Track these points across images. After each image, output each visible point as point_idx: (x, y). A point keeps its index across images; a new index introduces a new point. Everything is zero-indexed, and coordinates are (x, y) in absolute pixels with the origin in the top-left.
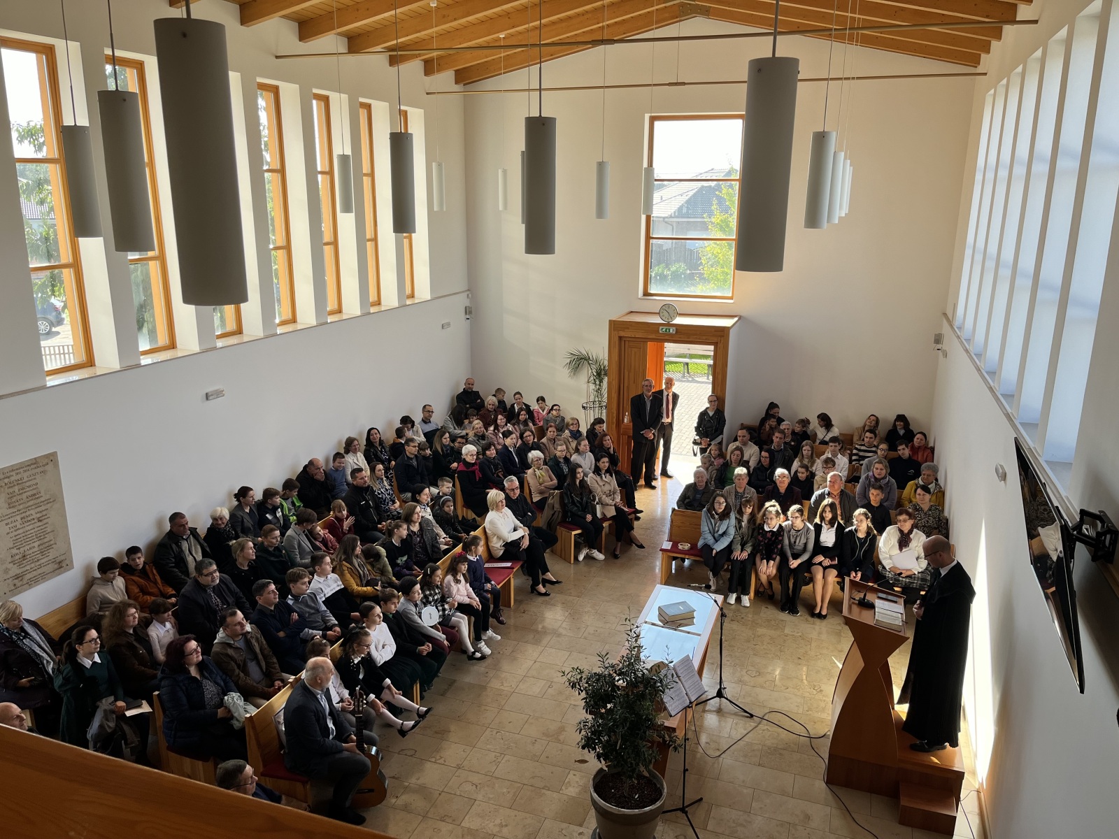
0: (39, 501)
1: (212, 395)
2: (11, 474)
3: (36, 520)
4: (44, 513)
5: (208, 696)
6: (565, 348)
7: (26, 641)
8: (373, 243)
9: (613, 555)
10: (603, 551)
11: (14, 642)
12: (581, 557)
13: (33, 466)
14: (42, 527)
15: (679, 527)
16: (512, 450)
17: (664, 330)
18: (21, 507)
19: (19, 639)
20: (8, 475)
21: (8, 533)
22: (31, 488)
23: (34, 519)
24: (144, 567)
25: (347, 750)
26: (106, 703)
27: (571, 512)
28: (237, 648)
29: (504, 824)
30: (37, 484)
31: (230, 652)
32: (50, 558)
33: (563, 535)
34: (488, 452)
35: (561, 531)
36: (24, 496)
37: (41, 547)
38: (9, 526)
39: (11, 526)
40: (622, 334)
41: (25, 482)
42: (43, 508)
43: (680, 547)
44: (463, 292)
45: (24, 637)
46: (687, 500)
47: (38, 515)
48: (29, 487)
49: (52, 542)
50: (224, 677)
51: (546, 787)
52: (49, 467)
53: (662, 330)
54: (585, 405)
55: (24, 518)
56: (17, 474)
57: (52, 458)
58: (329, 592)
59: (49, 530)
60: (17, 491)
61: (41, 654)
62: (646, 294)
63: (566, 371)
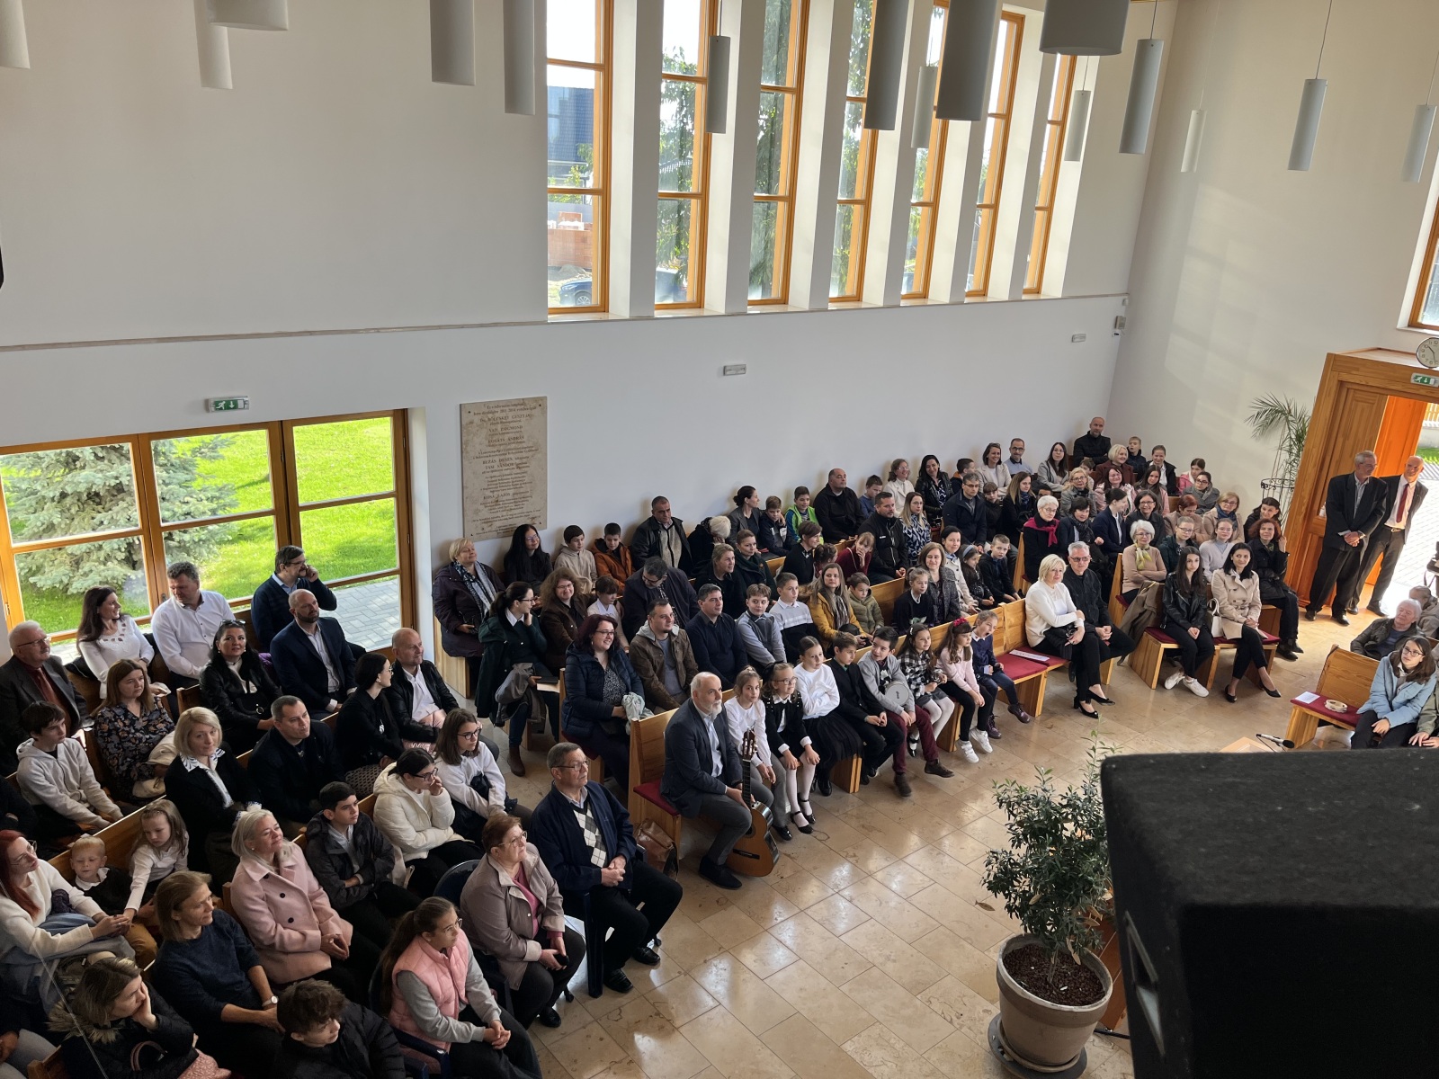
0: (520, 446)
1: (730, 370)
2: (496, 410)
3: (514, 466)
4: (524, 460)
5: (607, 688)
6: (1256, 391)
7: (475, 585)
8: (992, 211)
9: (1224, 694)
10: (1209, 685)
11: (463, 582)
12: (1170, 684)
13: (519, 407)
14: (519, 475)
15: (1338, 676)
16: (1117, 518)
17: (1419, 379)
18: (502, 447)
19: (469, 580)
20: (493, 410)
21: (484, 473)
22: (514, 430)
23: (512, 464)
24: (619, 548)
25: (729, 795)
26: (522, 668)
27: (1169, 616)
28: (657, 648)
29: (892, 958)
30: (521, 427)
31: (648, 648)
32: (525, 510)
33: (1150, 645)
34: (1078, 512)
35: (1148, 639)
36: (506, 437)
37: (516, 496)
38: (485, 465)
39: (488, 465)
40: (1345, 377)
41: (509, 422)
42: (524, 455)
43: (1328, 705)
44: (1121, 295)
45: (474, 581)
46: (1370, 643)
47: (518, 461)
48: (513, 428)
49: (528, 494)
50: (634, 675)
51: (971, 939)
52: (536, 412)
53: (1416, 379)
54: (1267, 482)
55: (502, 460)
56: (502, 411)
57: (540, 403)
58: (791, 622)
59: (527, 480)
60: (499, 429)
61: (484, 602)
62: (1414, 323)
63: (1250, 428)
